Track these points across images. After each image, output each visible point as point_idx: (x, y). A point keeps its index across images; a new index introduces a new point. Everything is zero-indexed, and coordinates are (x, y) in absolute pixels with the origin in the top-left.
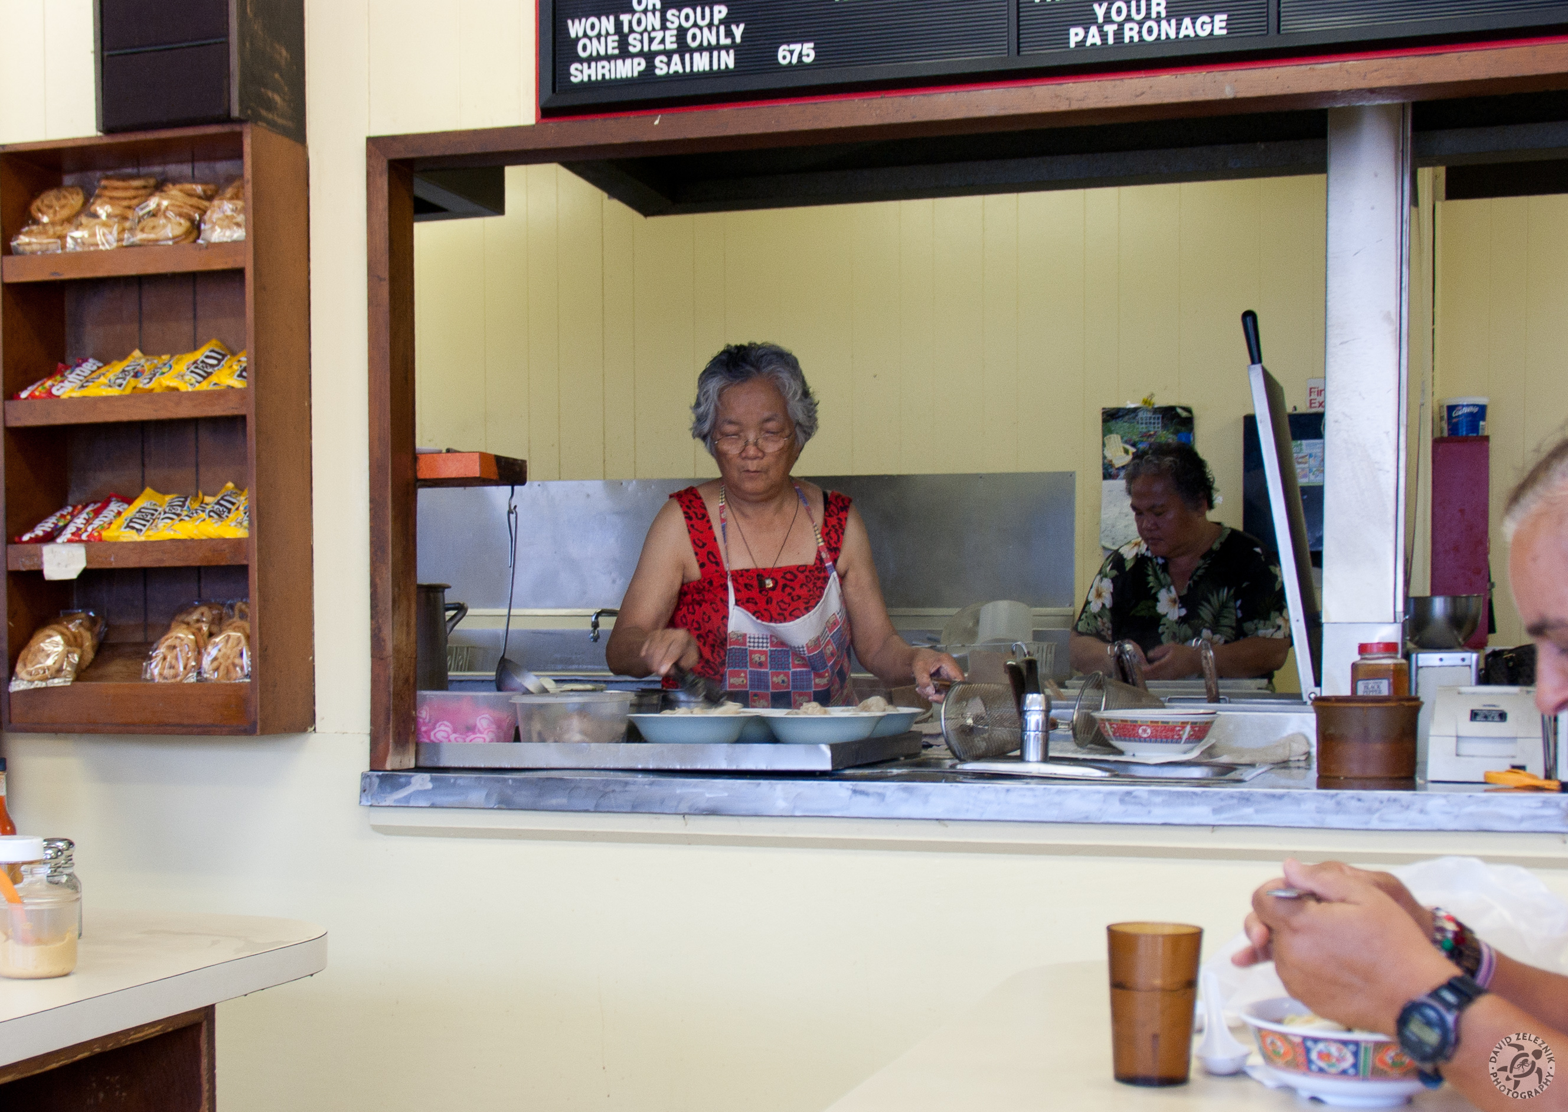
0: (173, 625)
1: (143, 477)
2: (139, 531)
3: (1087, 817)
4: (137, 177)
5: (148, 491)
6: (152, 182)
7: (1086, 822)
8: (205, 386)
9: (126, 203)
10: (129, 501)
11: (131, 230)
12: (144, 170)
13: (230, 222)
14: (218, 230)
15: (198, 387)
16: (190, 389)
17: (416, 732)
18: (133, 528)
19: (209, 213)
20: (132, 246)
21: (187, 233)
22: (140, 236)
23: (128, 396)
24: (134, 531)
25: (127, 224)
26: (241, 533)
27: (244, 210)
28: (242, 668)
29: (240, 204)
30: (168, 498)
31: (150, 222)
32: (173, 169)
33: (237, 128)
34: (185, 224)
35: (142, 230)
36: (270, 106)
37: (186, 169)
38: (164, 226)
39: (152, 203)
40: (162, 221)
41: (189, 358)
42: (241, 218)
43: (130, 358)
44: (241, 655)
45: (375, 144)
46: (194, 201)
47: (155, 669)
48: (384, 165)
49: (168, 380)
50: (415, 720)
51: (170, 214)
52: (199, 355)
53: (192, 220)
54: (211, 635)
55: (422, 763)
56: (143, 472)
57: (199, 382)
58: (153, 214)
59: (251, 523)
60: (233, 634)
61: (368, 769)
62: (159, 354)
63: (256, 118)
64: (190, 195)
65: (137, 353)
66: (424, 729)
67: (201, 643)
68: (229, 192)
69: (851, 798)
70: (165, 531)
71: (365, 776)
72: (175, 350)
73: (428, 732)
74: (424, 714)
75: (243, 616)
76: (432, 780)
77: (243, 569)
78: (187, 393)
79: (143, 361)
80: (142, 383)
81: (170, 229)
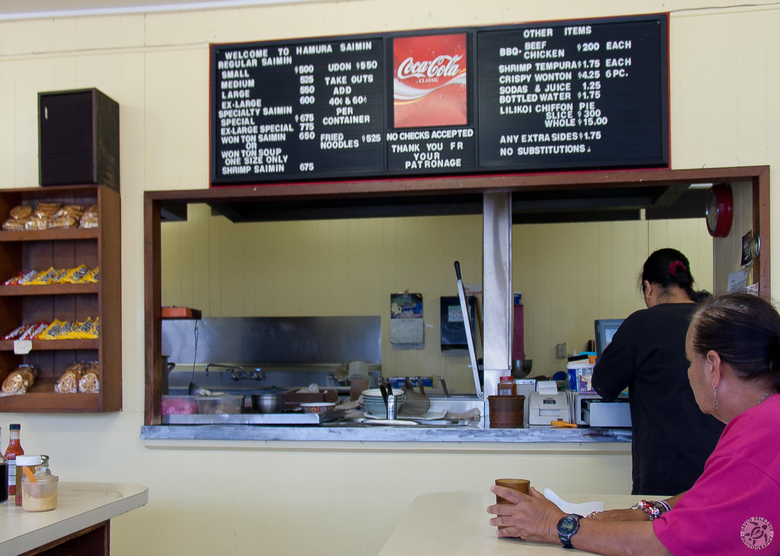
0: (67, 371)
1: (54, 315)
2: (54, 336)
3: (414, 440)
4: (53, 202)
5: (56, 320)
6: (59, 205)
7: (414, 441)
8: (81, 281)
9: (49, 212)
10: (49, 324)
11: (52, 222)
12: (55, 200)
13: (91, 221)
14: (87, 223)
15: (78, 282)
16: (75, 283)
17: (161, 411)
18: (51, 334)
19: (83, 217)
20: (52, 228)
21: (74, 224)
22: (55, 225)
23: (50, 285)
24: (52, 336)
25: (50, 220)
26: (95, 337)
27: (97, 217)
28: (95, 387)
29: (96, 214)
30: (64, 323)
31: (59, 220)
32: (67, 200)
33: (95, 186)
34: (73, 221)
35: (57, 222)
36: (107, 178)
37: (72, 200)
38: (66, 221)
39: (60, 213)
40: (64, 219)
41: (73, 271)
42: (96, 219)
43: (49, 271)
44: (95, 382)
45: (148, 194)
46: (77, 212)
47: (59, 387)
48: (151, 202)
49: (66, 279)
50: (161, 406)
51: (68, 217)
52: (78, 270)
53: (76, 220)
54: (82, 375)
55: (163, 422)
56: (54, 313)
57: (78, 280)
58: (60, 217)
59: (99, 333)
60: (91, 374)
61: (144, 425)
62: (61, 269)
63: (102, 183)
64: (75, 210)
65: (52, 269)
66: (164, 410)
67: (78, 377)
68: (91, 209)
69: (328, 434)
70: (64, 335)
71: (142, 428)
72: (68, 267)
73: (166, 411)
74: (164, 404)
75: (95, 367)
76: (169, 429)
77: (96, 351)
78: (74, 284)
79: (55, 271)
80: (55, 280)
81: (68, 223)
